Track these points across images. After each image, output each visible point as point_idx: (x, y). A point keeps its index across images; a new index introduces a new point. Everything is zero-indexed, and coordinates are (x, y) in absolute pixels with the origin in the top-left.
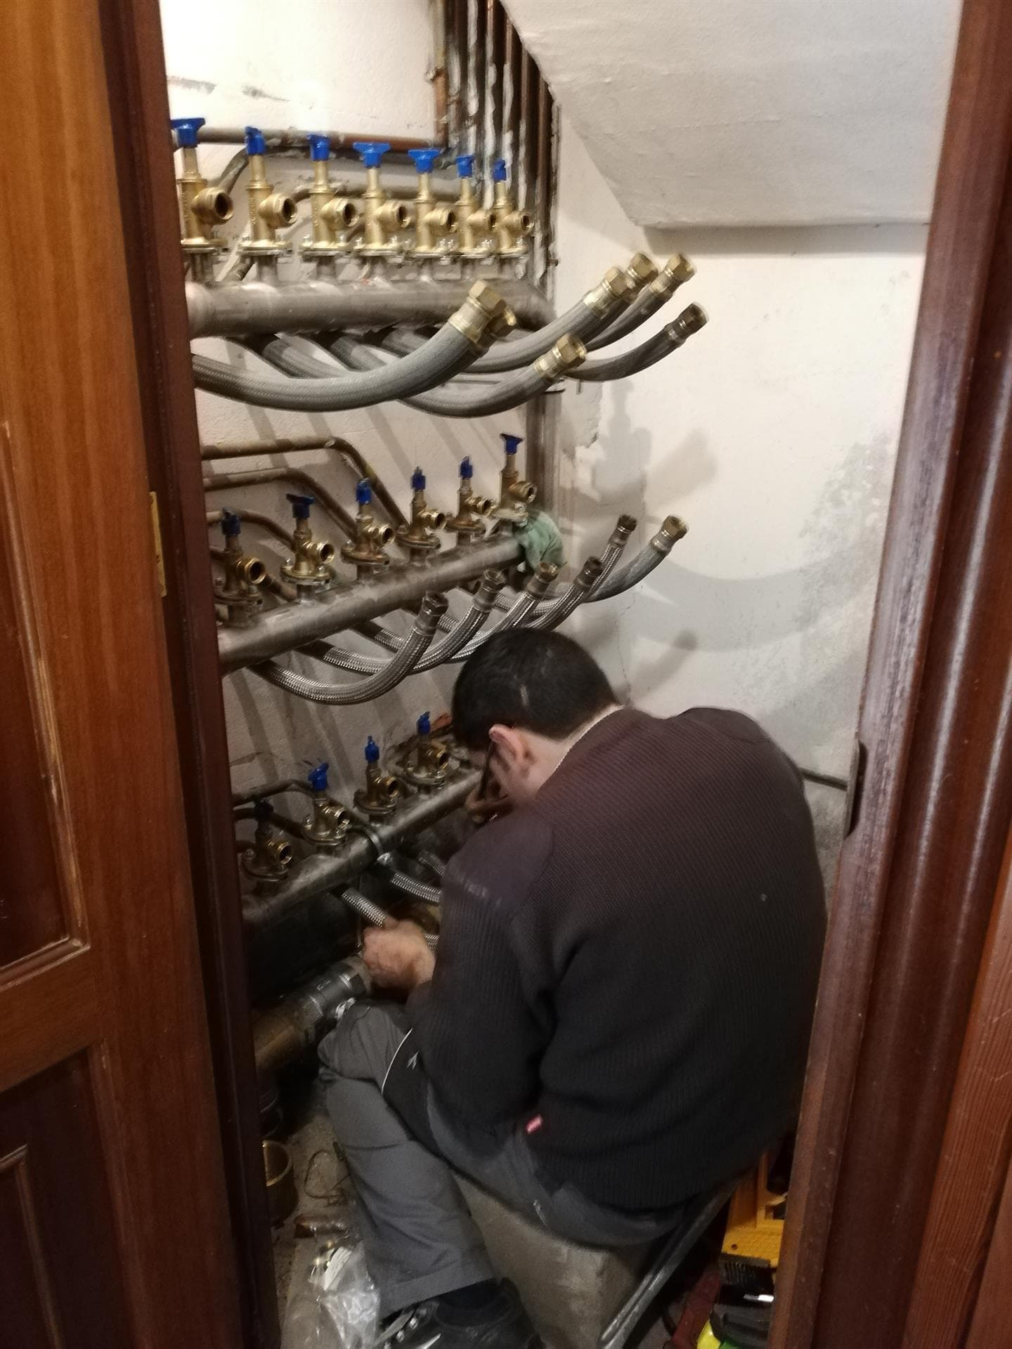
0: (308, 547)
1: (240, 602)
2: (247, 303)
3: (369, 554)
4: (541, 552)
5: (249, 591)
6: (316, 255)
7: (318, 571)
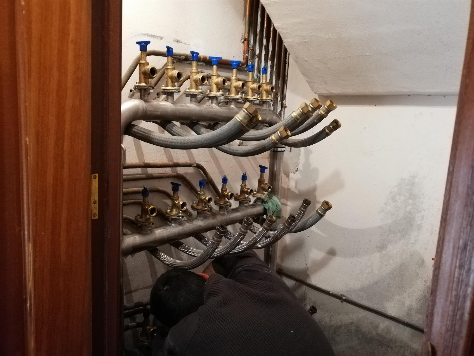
0: (176, 203)
1: (145, 223)
2: (160, 108)
3: (202, 207)
4: (273, 211)
5: (149, 219)
6: (190, 94)
7: (179, 213)
